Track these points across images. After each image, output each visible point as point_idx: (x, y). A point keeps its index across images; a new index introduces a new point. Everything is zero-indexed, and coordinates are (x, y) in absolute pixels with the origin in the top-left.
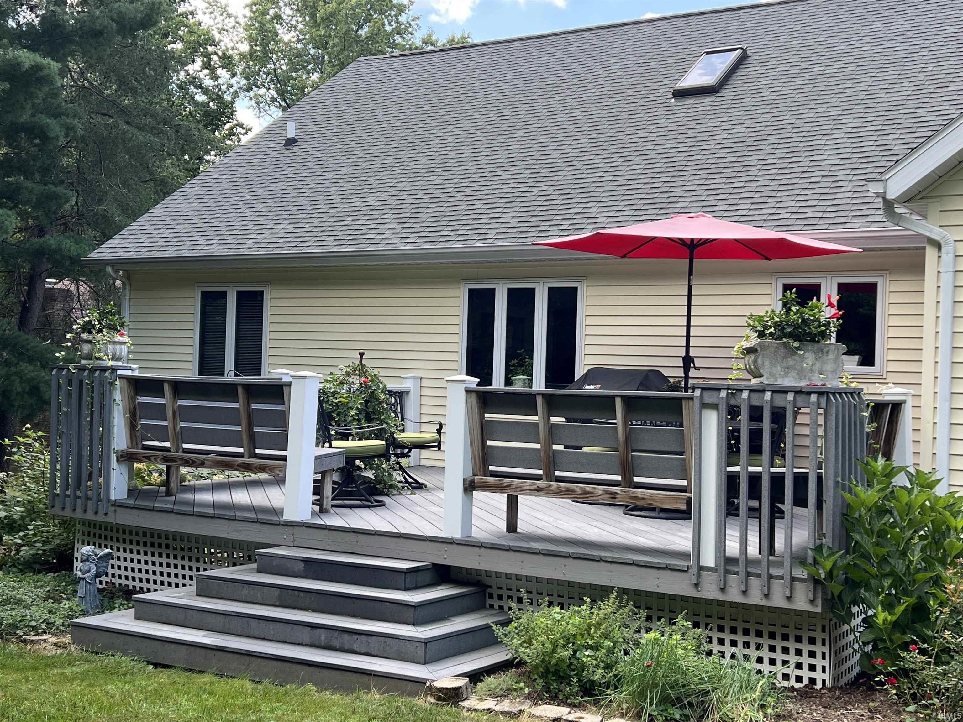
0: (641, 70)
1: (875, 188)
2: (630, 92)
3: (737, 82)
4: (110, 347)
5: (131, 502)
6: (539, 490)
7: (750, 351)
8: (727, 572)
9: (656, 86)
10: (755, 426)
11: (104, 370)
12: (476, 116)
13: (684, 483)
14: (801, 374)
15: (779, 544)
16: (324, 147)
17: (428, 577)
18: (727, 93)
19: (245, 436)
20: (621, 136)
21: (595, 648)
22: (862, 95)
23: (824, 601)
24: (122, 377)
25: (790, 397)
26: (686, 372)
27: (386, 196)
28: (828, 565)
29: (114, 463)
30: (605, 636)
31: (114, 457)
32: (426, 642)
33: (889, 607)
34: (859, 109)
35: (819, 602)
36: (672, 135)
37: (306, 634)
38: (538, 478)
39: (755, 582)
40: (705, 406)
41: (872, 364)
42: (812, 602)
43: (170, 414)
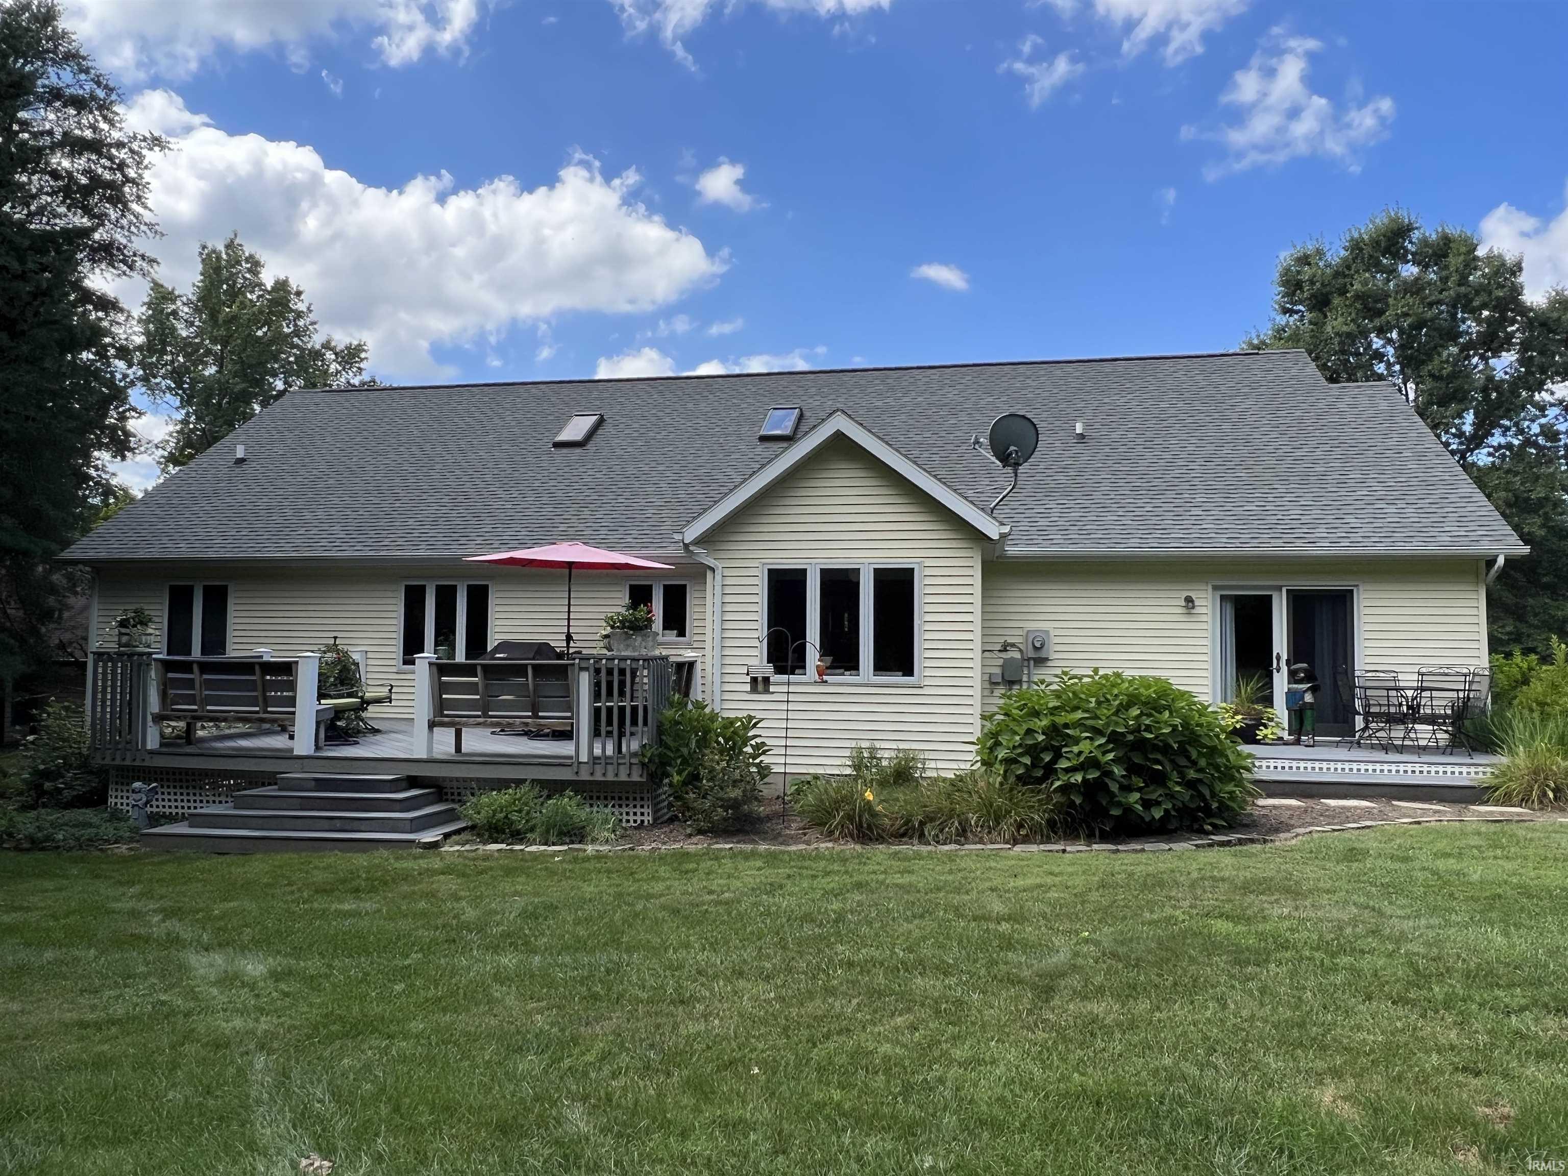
0: (529, 423)
1: (678, 537)
2: (521, 440)
3: (597, 439)
4: (144, 638)
5: (164, 750)
6: (479, 724)
7: (606, 636)
8: (594, 764)
9: (540, 437)
10: (610, 678)
11: (141, 654)
12: (402, 449)
13: (569, 714)
14: (634, 650)
15: (624, 749)
16: (271, 467)
17: (404, 784)
18: (590, 446)
19: (260, 699)
20: (516, 474)
21: (520, 811)
22: (679, 457)
23: (648, 774)
24: (155, 660)
25: (629, 662)
26: (568, 643)
27: (333, 511)
28: (649, 755)
29: (150, 723)
30: (526, 804)
31: (149, 718)
32: (412, 820)
33: (679, 773)
34: (676, 467)
35: (645, 775)
36: (553, 476)
37: (326, 824)
38: (479, 717)
39: (610, 767)
40: (582, 669)
41: (684, 636)
42: (641, 776)
43: (197, 685)
